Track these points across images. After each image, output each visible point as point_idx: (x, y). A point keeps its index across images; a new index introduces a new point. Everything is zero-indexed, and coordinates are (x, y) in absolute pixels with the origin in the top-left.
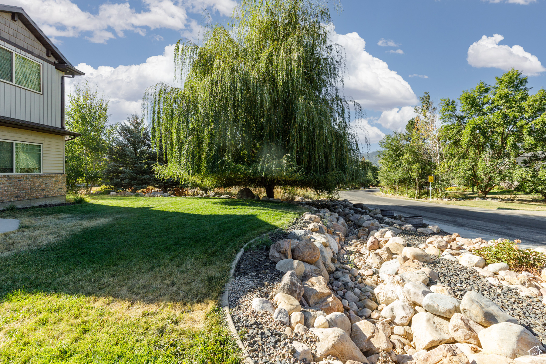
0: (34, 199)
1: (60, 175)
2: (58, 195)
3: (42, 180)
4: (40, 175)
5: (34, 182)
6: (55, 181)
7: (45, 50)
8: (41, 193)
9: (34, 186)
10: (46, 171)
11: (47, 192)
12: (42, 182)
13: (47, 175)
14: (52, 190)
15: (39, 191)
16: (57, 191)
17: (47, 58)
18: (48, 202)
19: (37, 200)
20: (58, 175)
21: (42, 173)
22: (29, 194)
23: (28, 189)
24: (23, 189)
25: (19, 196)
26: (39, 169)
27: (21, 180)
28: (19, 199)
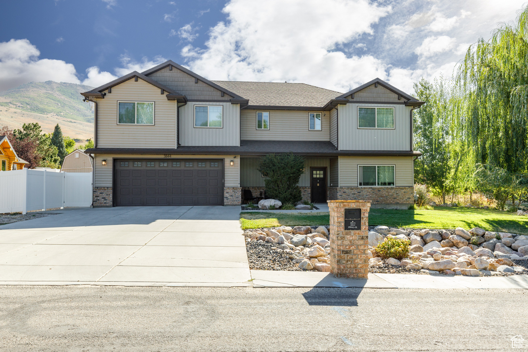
1: (408, 187)
2: (407, 203)
3: (394, 191)
4: (392, 187)
5: (388, 192)
6: (404, 192)
7: (397, 96)
8: (393, 201)
9: (389, 195)
10: (397, 185)
11: (398, 200)
12: (394, 192)
13: (397, 187)
14: (401, 199)
15: (392, 199)
16: (406, 200)
17: (399, 101)
18: (399, 207)
19: (391, 205)
20: (406, 188)
21: (395, 186)
22: (385, 201)
23: (384, 197)
24: (381, 197)
25: (378, 201)
26: (393, 183)
27: (379, 191)
28: (379, 203)
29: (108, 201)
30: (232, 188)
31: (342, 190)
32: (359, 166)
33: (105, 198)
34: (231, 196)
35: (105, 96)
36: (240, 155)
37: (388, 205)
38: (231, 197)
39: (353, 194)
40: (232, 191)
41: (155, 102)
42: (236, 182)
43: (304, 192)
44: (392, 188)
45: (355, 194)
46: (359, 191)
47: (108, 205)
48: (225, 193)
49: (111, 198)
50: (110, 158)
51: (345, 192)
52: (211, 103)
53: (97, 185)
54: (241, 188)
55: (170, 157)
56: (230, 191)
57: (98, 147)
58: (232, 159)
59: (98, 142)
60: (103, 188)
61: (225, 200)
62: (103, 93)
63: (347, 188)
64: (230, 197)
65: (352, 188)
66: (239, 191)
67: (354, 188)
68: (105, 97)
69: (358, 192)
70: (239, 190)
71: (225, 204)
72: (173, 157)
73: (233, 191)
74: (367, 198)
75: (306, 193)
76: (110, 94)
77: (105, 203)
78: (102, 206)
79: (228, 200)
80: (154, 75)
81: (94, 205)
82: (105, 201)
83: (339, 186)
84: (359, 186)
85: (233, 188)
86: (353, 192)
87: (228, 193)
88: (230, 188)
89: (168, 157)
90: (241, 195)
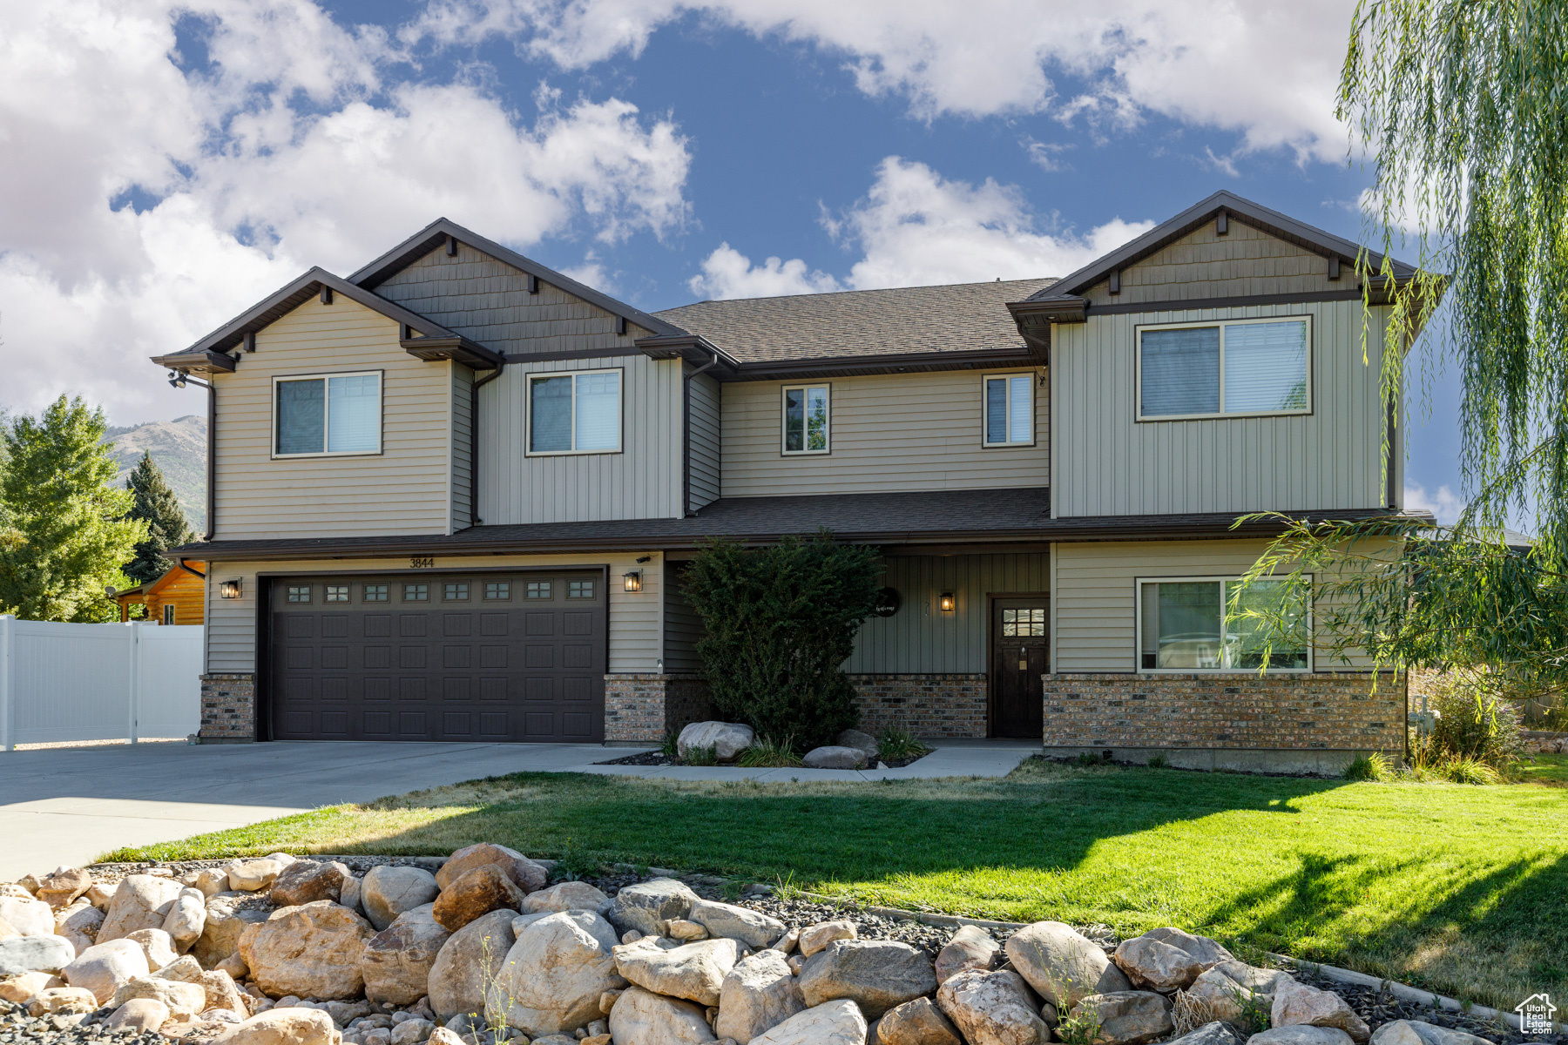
0: (1275, 750)
2: (1368, 746)
3: (1303, 692)
4: (1296, 676)
5: (1276, 699)
6: (1355, 698)
7: (1322, 265)
8: (1300, 735)
9: (1277, 709)
10: (1323, 664)
11: (1322, 731)
12: (1303, 697)
13: (1319, 676)
14: (1340, 727)
15: (1294, 728)
16: (1363, 732)
19: (1288, 753)
20: (1365, 676)
21: (1309, 669)
22: (1259, 734)
23: (1256, 718)
24: (1242, 716)
25: (1228, 737)
26: (1303, 657)
27: (1233, 691)
28: (1229, 744)
29: (241, 722)
30: (631, 678)
31: (1062, 687)
32: (1139, 581)
33: (233, 711)
34: (630, 707)
35: (237, 365)
36: (665, 551)
37: (1272, 755)
38: (629, 712)
39: (1110, 703)
40: (632, 688)
41: (383, 371)
42: (651, 655)
43: (962, 695)
44: (1293, 680)
45: (1119, 704)
46: (1139, 692)
47: (240, 734)
48: (607, 697)
49: (252, 712)
50: (249, 573)
51: (1078, 696)
52: (583, 363)
53: (215, 667)
54: (667, 677)
55: (429, 566)
56: (626, 688)
57: (218, 538)
58: (636, 568)
59: (219, 521)
60: (225, 677)
61: (609, 723)
62: (232, 354)
63: (1083, 677)
64: (624, 713)
65: (1108, 677)
66: (656, 689)
67: (1116, 677)
68: (239, 367)
69: (1135, 697)
70: (656, 684)
71: (608, 737)
72: (442, 564)
73: (636, 689)
74: (1177, 720)
75: (968, 700)
76: (252, 356)
77: (233, 728)
78: (224, 738)
79: (620, 723)
80: (402, 277)
81: (203, 735)
82: (233, 722)
83: (1053, 671)
84: (1140, 670)
85: (636, 679)
86: (1111, 694)
87: (617, 695)
88: (624, 677)
89: (423, 567)
90: (662, 706)
